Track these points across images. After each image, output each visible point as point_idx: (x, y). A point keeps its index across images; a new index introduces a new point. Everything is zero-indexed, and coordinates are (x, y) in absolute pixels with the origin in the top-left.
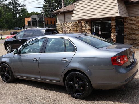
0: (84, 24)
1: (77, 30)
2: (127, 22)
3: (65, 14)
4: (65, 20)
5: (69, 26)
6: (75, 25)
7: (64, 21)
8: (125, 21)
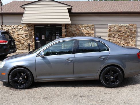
0: (27, 27)
1: (18, 34)
2: (69, 29)
3: (2, 16)
4: (3, 23)
5: (9, 29)
6: (16, 28)
7: (1, 23)
8: (67, 27)
